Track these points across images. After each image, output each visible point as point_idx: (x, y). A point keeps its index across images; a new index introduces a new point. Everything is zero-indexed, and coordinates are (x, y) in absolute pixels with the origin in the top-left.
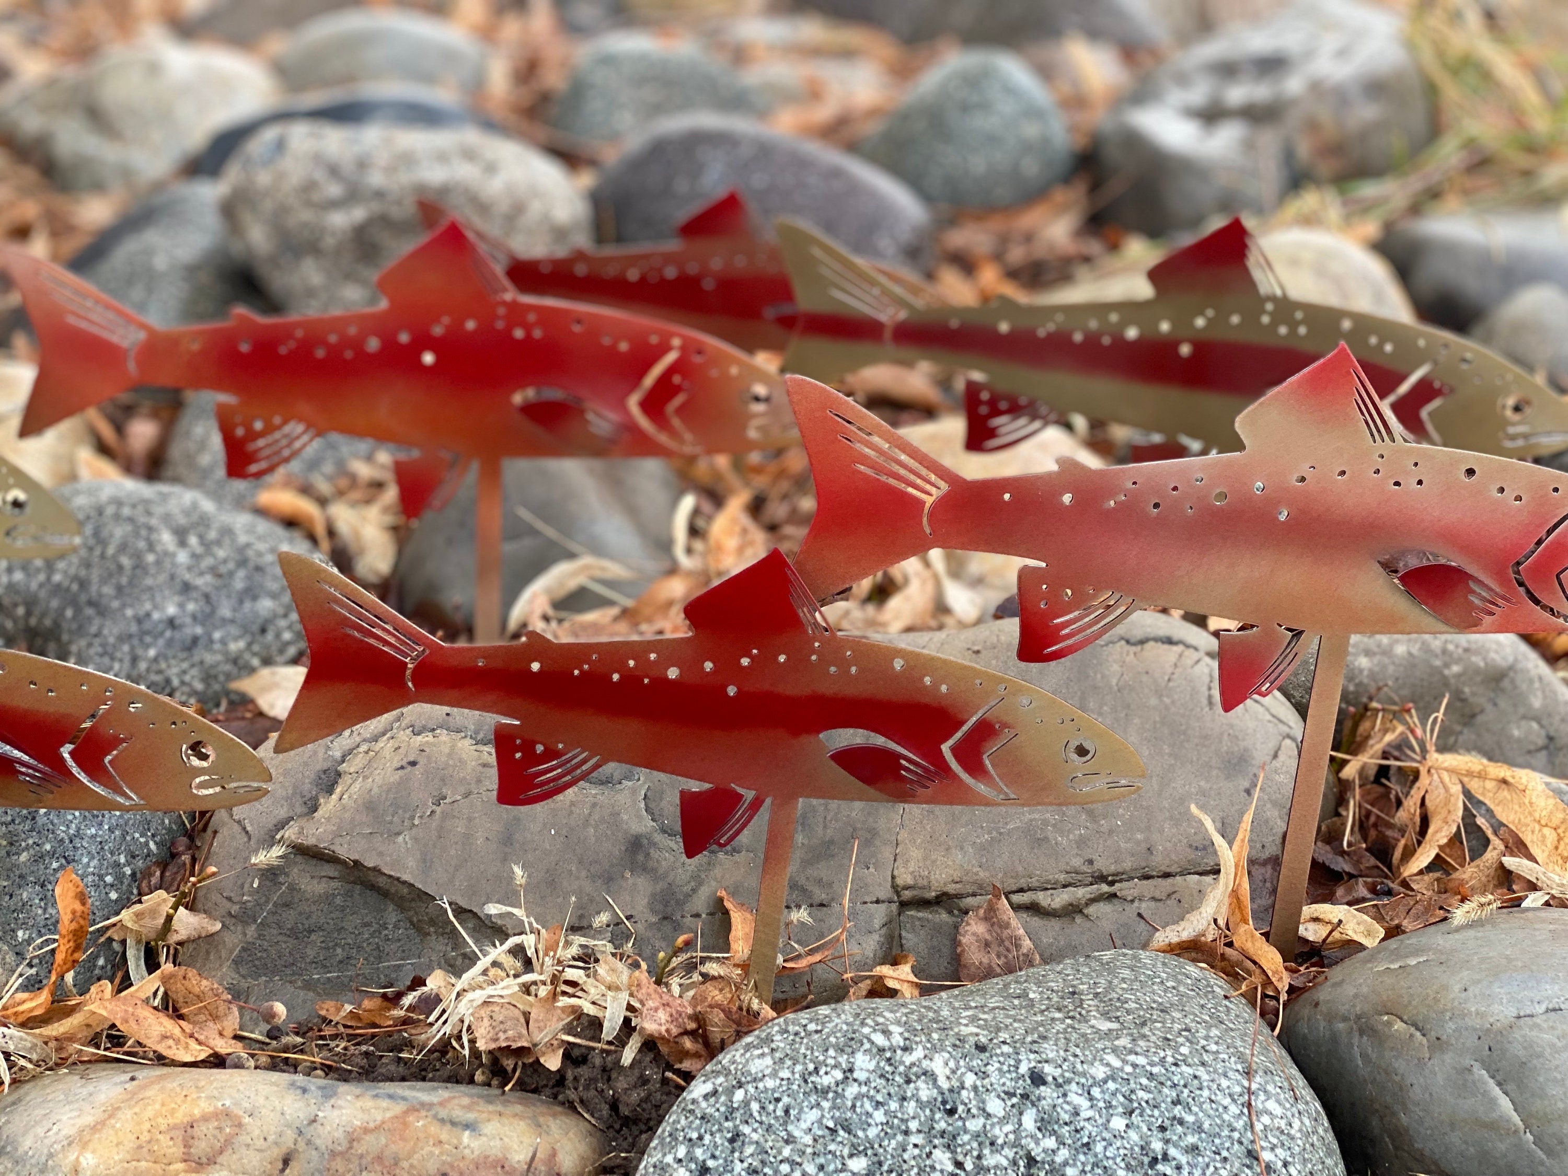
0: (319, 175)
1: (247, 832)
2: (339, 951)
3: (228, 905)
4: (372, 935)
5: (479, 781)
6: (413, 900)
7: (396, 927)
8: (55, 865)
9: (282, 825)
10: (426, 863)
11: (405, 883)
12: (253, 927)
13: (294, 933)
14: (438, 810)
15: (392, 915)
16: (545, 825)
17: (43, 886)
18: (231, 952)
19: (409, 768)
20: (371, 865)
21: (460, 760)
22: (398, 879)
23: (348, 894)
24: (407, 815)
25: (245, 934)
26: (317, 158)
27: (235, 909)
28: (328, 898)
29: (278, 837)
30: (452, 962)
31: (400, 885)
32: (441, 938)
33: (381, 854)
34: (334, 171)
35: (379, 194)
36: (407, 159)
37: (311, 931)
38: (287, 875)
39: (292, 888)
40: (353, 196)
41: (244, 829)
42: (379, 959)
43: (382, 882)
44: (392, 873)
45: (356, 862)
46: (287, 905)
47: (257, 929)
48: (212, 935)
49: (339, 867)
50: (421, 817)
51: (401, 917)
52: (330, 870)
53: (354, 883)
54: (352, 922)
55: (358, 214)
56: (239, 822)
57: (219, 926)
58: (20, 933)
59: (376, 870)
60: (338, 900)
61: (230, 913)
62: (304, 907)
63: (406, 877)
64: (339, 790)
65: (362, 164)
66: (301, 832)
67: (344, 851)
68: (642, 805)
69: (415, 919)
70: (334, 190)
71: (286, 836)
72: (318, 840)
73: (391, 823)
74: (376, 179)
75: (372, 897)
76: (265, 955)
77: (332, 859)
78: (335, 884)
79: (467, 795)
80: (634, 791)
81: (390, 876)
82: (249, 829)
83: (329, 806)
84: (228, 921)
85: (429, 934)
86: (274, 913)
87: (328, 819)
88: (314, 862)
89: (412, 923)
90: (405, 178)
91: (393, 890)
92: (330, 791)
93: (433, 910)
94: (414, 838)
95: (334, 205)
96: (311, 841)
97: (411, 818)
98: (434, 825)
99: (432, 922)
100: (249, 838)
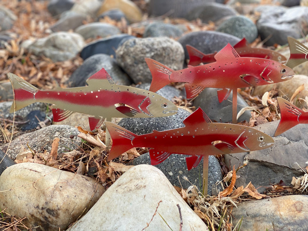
0: (145, 47)
2: (262, 178)
3: (240, 172)
4: (267, 174)
5: (277, 144)
6: (274, 166)
7: (271, 172)
8: (212, 168)
9: (244, 156)
10: (275, 160)
11: (272, 163)
12: (246, 176)
13: (253, 176)
14: (272, 149)
15: (270, 170)
16: (292, 150)
17: (212, 172)
18: (244, 181)
20: (265, 161)
22: (271, 163)
23: (260, 168)
24: (267, 151)
25: (245, 177)
26: (143, 44)
27: (242, 173)
28: (257, 169)
29: (245, 158)
30: (285, 177)
31: (272, 164)
32: (280, 173)
33: (266, 159)
34: (147, 46)
35: (156, 50)
36: (160, 43)
37: (256, 175)
38: (249, 165)
39: (250, 168)
40: (151, 51)
41: (236, 158)
43: (267, 164)
45: (262, 161)
46: (250, 171)
47: (247, 176)
48: (239, 178)
49: (257, 163)
50: (270, 151)
51: (271, 170)
53: (260, 165)
54: (263, 172)
55: (152, 54)
56: (235, 157)
57: (240, 177)
58: (210, 182)
59: (266, 162)
60: (259, 169)
62: (253, 171)
63: (272, 162)
66: (249, 157)
67: (259, 159)
68: (305, 144)
69: (274, 170)
70: (148, 50)
71: (246, 158)
74: (156, 47)
75: (264, 168)
77: (257, 161)
78: (257, 166)
79: (276, 146)
80: (303, 142)
81: (269, 163)
82: (238, 158)
85: (278, 173)
86: (249, 173)
87: (253, 154)
88: (252, 162)
89: (273, 171)
90: (160, 46)
91: (270, 165)
93: (279, 168)
94: (270, 155)
95: (147, 53)
96: (252, 158)
97: (268, 152)
98: (273, 152)
99: (279, 170)
100: (239, 160)
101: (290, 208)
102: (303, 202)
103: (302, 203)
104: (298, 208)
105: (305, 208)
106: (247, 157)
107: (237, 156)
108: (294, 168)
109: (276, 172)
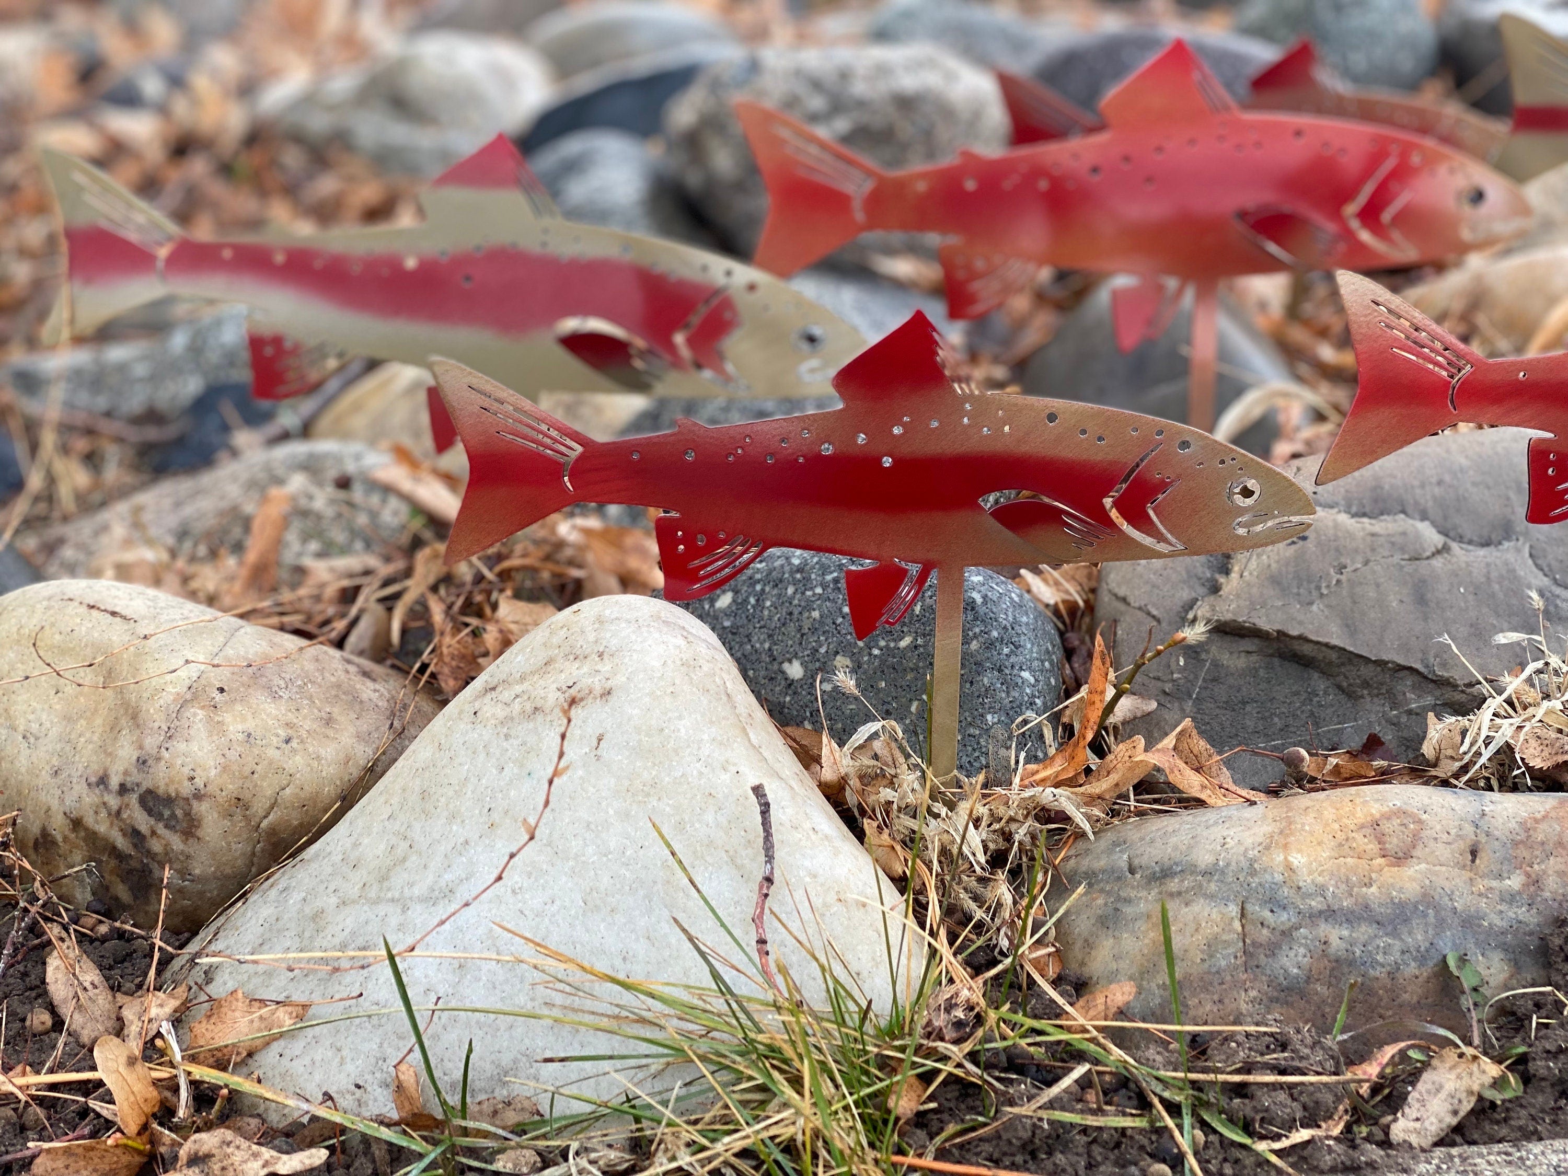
0: (801, 89)
1: (1154, 617)
2: (1276, 720)
3: (1159, 684)
4: (1303, 704)
5: (1373, 550)
6: (1343, 664)
7: (1326, 693)
8: (1006, 651)
9: (1191, 605)
10: (1350, 628)
11: (1334, 647)
12: (1191, 702)
13: (1228, 705)
14: (1343, 578)
15: (1320, 684)
16: (1452, 584)
17: (1000, 671)
19: (1301, 543)
20: (1296, 634)
21: (1348, 532)
22: (1327, 645)
23: (1269, 667)
24: (1313, 586)
25: (1184, 710)
26: (798, 73)
27: (1168, 687)
28: (1253, 672)
29: (1190, 616)
30: (1395, 720)
31: (1329, 651)
32: (1375, 700)
33: (1301, 623)
34: (816, 85)
35: (861, 104)
36: (883, 70)
37: (1244, 703)
38: (1207, 652)
39: (1216, 664)
40: (836, 107)
41: (1149, 613)
42: (1317, 725)
43: (1307, 649)
44: (1320, 639)
45: (1279, 632)
46: (1214, 680)
47: (1195, 704)
48: (1149, 714)
49: (1256, 641)
50: (1328, 587)
51: (1328, 683)
52: (1249, 644)
53: (1272, 655)
54: (1281, 692)
55: (842, 125)
56: (1140, 608)
57: (1154, 705)
58: (989, 717)
59: (1302, 638)
60: (1262, 673)
61: (1165, 692)
62: (1231, 681)
63: (1335, 641)
64: (1236, 568)
65: (845, 75)
66: (1213, 610)
67: (1265, 624)
68: (1530, 562)
69: (1345, 684)
70: (817, 103)
71: (1199, 613)
72: (1234, 614)
73: (1298, 594)
74: (859, 88)
75: (1293, 669)
76: (1208, 727)
77: (1255, 633)
78: (1254, 658)
79: (1366, 563)
80: (1518, 550)
81: (1318, 643)
82: (1155, 613)
83: (1231, 584)
84: (1163, 699)
85: (1362, 697)
86: (1206, 688)
87: (1238, 596)
88: (1229, 638)
89: (1339, 687)
91: (1320, 657)
92: (1227, 572)
93: (1367, 672)
94: (1329, 606)
95: (814, 118)
96: (1228, 617)
97: (1318, 588)
98: (1345, 593)
99: (1366, 684)
100: (1158, 621)
101: (1347, 840)
102: (1424, 817)
103: (1420, 822)
104: (1393, 843)
105: (1432, 844)
106: (1202, 610)
107: (1154, 605)
108: (1446, 674)
109: (1350, 694)
